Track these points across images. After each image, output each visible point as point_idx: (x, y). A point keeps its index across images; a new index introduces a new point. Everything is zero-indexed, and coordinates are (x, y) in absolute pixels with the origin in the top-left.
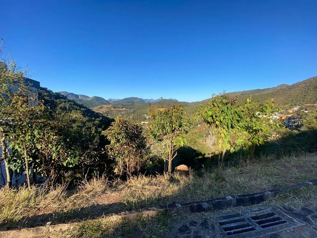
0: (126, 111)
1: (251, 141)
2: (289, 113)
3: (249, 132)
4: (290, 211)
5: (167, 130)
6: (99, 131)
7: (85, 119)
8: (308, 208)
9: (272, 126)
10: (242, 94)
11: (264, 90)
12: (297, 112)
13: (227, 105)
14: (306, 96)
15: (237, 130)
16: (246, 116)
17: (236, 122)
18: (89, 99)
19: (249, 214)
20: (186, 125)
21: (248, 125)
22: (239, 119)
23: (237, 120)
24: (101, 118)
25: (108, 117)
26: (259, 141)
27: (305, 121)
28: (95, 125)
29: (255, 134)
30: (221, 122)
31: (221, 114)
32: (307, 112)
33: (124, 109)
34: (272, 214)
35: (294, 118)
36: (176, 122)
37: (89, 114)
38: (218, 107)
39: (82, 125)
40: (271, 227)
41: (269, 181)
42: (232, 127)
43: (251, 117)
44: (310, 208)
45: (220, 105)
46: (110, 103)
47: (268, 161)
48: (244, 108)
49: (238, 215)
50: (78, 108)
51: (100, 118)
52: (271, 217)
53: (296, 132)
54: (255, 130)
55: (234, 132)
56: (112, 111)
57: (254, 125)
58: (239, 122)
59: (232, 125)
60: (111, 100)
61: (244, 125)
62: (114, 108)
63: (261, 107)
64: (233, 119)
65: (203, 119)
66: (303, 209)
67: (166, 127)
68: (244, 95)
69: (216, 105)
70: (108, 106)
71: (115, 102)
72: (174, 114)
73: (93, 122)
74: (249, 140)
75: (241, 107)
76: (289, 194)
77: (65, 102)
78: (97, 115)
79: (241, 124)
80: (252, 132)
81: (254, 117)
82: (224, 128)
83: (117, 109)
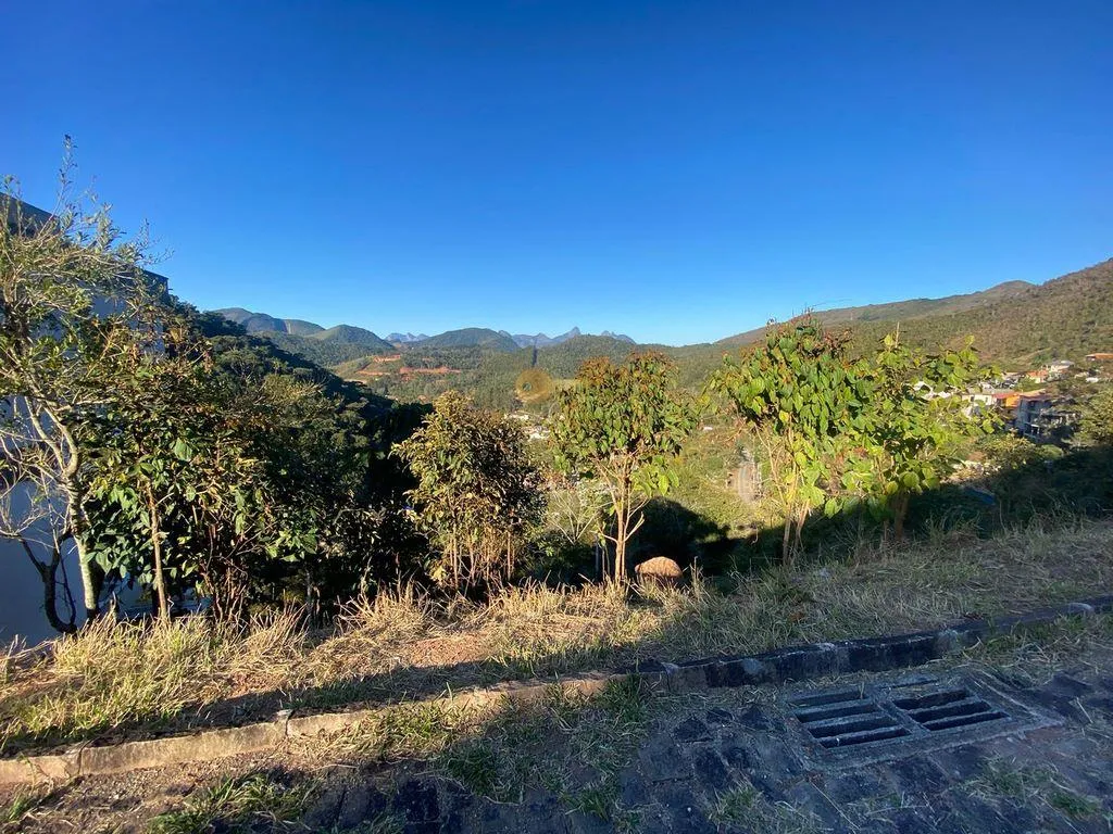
0: (450, 376)
1: (895, 479)
2: (1030, 386)
3: (888, 448)
4: (1017, 686)
5: (614, 442)
8: (1075, 678)
9: (968, 427)
10: (865, 318)
11: (942, 302)
12: (1062, 383)
13: (817, 356)
14: (1093, 323)
15: (848, 440)
16: (879, 394)
17: (846, 413)
18: (323, 334)
19: (888, 693)
20: (676, 425)
21: (886, 426)
22: (855, 403)
23: (851, 409)
24: (365, 401)
25: (389, 397)
26: (922, 477)
27: (1086, 413)
29: (910, 456)
30: (795, 414)
31: (797, 388)
32: (1095, 380)
33: (443, 370)
34: (962, 695)
35: (1048, 404)
36: (646, 413)
38: (788, 363)
40: (959, 729)
41: (954, 603)
42: (832, 432)
43: (898, 397)
44: (1084, 679)
45: (794, 358)
46: (394, 348)
47: (951, 545)
48: (873, 368)
49: (855, 695)
50: (285, 368)
52: (959, 703)
53: (1053, 451)
54: (911, 443)
55: (840, 447)
56: (402, 375)
57: (907, 424)
58: (855, 416)
59: (831, 423)
61: (873, 423)
62: (410, 365)
63: (933, 365)
64: (835, 404)
65: (734, 405)
66: (1059, 680)
67: (609, 431)
68: (871, 318)
69: (779, 357)
70: (386, 360)
71: (411, 345)
72: (636, 387)
73: (337, 416)
74: (887, 474)
75: (864, 365)
76: (1016, 639)
77: (240, 346)
78: (351, 392)
79: (861, 420)
80: (900, 449)
81: (908, 397)
82: (805, 435)
83: (420, 371)
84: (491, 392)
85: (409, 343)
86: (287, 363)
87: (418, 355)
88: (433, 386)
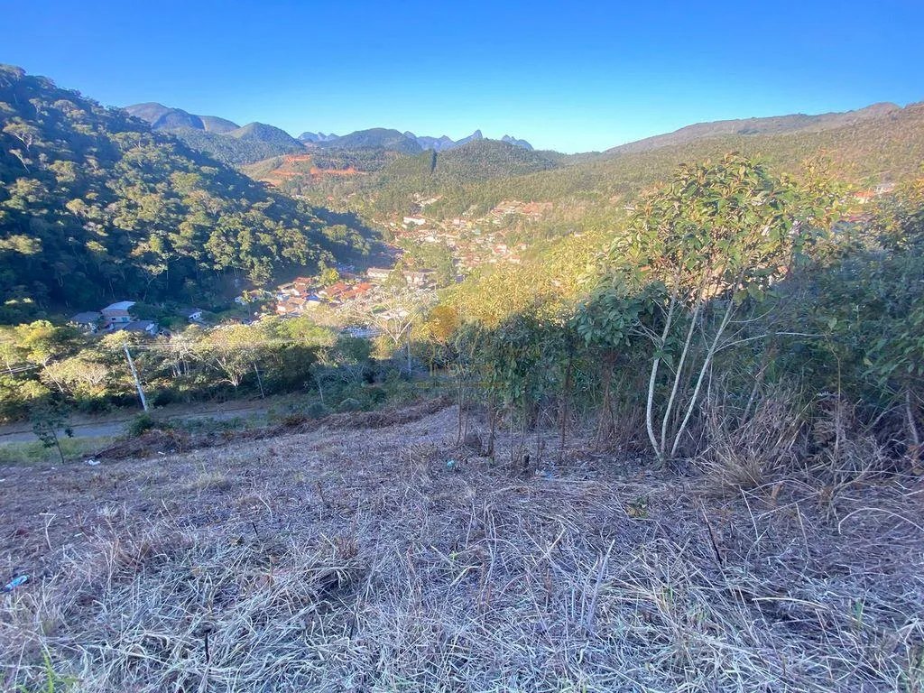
0: (356, 177)
6: (262, 243)
7: (215, 204)
18: (238, 131)
24: (271, 201)
28: (250, 224)
33: (350, 171)
37: (231, 188)
39: (207, 224)
46: (303, 147)
50: (191, 166)
51: (267, 201)
56: (313, 176)
60: (310, 137)
62: (320, 166)
70: (297, 160)
71: (321, 144)
73: (242, 216)
77: (145, 143)
78: (256, 192)
83: (329, 171)
84: (393, 196)
85: (321, 142)
86: (193, 161)
87: (326, 155)
88: (341, 188)
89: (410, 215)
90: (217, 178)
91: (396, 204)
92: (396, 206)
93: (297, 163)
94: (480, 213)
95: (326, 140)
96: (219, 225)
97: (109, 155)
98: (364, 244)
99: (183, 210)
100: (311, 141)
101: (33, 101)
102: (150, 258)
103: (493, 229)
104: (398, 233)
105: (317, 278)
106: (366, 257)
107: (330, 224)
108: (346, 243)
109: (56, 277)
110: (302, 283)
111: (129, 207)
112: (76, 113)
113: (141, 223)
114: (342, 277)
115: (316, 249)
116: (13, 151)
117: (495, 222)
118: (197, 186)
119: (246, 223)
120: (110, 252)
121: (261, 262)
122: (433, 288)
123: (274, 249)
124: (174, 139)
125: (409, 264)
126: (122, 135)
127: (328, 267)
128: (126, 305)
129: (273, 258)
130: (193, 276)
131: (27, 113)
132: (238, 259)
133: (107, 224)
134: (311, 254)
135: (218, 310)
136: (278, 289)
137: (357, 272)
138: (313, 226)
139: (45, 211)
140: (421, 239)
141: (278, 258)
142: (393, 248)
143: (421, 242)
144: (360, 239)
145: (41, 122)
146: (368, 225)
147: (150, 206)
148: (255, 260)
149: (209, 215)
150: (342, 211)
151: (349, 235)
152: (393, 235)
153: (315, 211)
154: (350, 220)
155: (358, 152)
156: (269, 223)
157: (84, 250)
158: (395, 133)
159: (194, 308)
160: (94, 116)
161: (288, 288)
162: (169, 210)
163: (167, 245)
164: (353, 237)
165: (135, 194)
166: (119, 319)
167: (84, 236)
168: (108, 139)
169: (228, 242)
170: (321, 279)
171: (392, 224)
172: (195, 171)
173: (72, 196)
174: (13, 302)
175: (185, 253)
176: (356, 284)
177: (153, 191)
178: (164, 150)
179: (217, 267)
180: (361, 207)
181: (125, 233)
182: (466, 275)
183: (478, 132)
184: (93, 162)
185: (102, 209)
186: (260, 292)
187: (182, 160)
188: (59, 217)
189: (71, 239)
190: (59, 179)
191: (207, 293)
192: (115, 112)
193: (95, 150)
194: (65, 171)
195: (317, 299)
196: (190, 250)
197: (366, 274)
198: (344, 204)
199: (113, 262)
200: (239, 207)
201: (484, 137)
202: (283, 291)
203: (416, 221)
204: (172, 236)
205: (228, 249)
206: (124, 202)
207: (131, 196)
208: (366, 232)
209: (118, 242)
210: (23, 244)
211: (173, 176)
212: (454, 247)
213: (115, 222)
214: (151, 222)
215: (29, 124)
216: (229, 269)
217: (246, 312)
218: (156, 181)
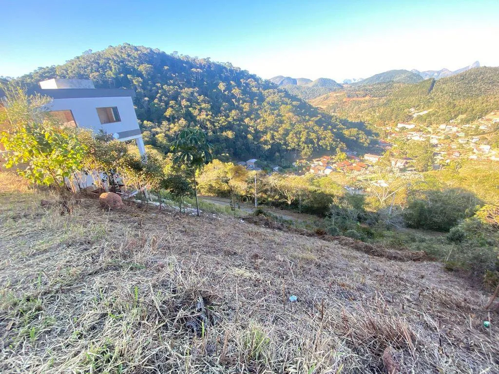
6: (311, 137)
7: (295, 119)
37: (303, 111)
39: (290, 128)
46: (342, 88)
51: (318, 117)
62: (349, 97)
70: (337, 94)
73: (305, 124)
83: (354, 99)
84: (393, 111)
85: (353, 84)
86: (290, 100)
87: (355, 90)
88: (359, 108)
89: (403, 122)
90: (298, 107)
91: (394, 116)
92: (393, 117)
93: (337, 96)
94: (467, 121)
95: (356, 81)
96: (294, 129)
97: (262, 99)
98: (366, 139)
99: (282, 122)
100: (347, 83)
101: (241, 80)
102: (266, 142)
103: (477, 132)
104: (391, 134)
105: (333, 157)
106: (366, 148)
107: (348, 128)
108: (355, 139)
109: (237, 147)
110: (325, 159)
111: (263, 121)
112: (254, 84)
113: (266, 128)
114: (348, 158)
115: (337, 141)
116: (233, 100)
117: (482, 127)
118: (289, 111)
119: (306, 128)
120: (254, 139)
121: (308, 147)
122: (412, 170)
123: (315, 141)
124: (285, 91)
125: (395, 154)
126: (267, 91)
127: (341, 151)
128: (254, 160)
129: (314, 145)
130: (279, 151)
131: (239, 85)
132: (299, 145)
133: (255, 128)
134: (334, 144)
135: (285, 167)
136: (312, 161)
137: (358, 155)
138: (338, 129)
139: (238, 122)
140: (409, 138)
141: (316, 145)
142: (385, 143)
143: (408, 140)
144: (364, 137)
145: (242, 88)
146: (371, 129)
147: (270, 120)
148: (306, 145)
149: (291, 124)
150: (357, 121)
151: (358, 134)
152: (387, 134)
153: (341, 121)
154: (360, 126)
155: (375, 86)
156: (316, 128)
157: (246, 137)
158: (405, 72)
159: (276, 165)
160: (259, 84)
161: (317, 161)
162: (277, 122)
163: (273, 137)
164: (360, 136)
165: (266, 115)
166: (251, 166)
167: (247, 132)
168: (261, 93)
169: (296, 137)
170: (335, 158)
171: (388, 128)
172: (291, 104)
173: (247, 117)
174: (224, 154)
175: (278, 141)
176: (355, 163)
177: (273, 114)
178: (280, 96)
179: (289, 148)
180: (368, 118)
181: (260, 132)
182: (443, 165)
183: (477, 62)
184: (255, 103)
185: (255, 122)
186: (304, 161)
187: (286, 100)
188: (241, 125)
189: (243, 133)
190: (244, 110)
191: (283, 160)
192: (266, 81)
193: (257, 98)
194: (246, 107)
195: (331, 168)
196: (280, 139)
197: (363, 157)
198: (359, 117)
199: (254, 143)
200: (304, 120)
201: (482, 65)
202: (315, 162)
203: (407, 126)
204: (275, 133)
205: (296, 140)
206: (262, 119)
207: (265, 116)
208: (369, 133)
209: (257, 135)
210: (230, 134)
211: (281, 107)
212: (437, 145)
213: (258, 128)
214: (270, 127)
215: (239, 89)
216: (294, 149)
217: (296, 170)
218: (275, 110)
